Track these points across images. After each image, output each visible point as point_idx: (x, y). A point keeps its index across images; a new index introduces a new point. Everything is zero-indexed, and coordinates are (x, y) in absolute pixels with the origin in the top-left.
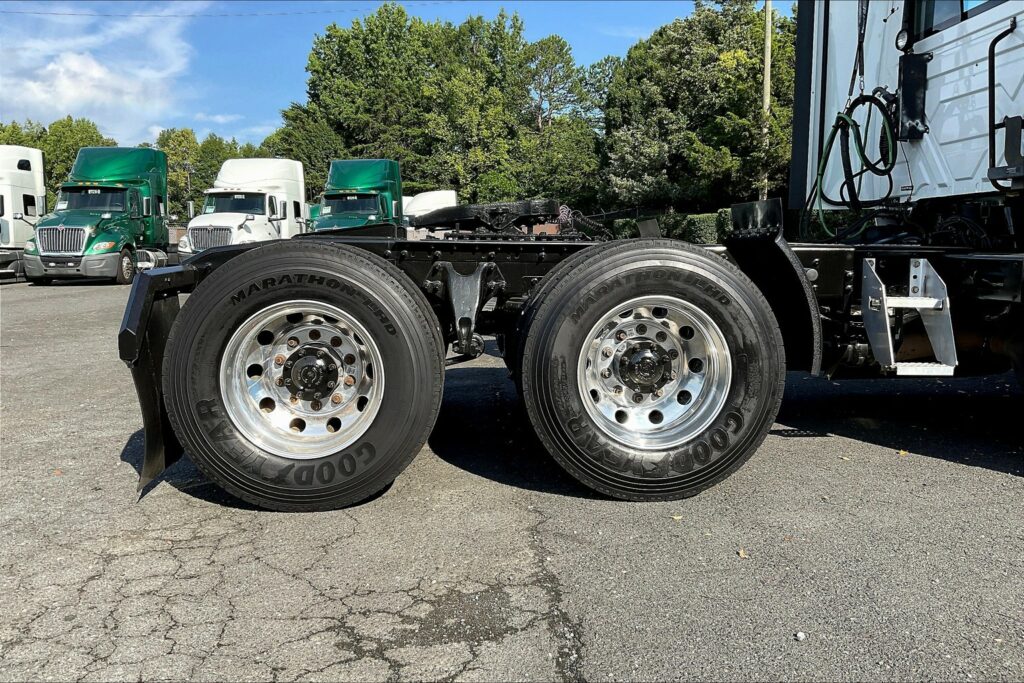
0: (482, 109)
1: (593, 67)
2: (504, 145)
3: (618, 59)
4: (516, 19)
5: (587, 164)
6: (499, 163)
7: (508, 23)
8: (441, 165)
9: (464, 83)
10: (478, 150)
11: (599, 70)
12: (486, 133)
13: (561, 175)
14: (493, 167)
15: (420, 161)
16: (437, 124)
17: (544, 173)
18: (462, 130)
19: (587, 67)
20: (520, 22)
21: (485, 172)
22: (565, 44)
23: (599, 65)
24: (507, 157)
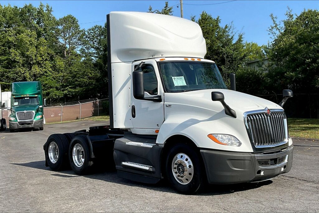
0: (36, 47)
1: (90, 30)
2: (49, 64)
3: (101, 27)
4: (48, 7)
5: (90, 73)
6: (46, 72)
7: (45, 9)
8: (17, 74)
9: (27, 36)
10: (36, 67)
11: (92, 31)
12: (40, 59)
13: (79, 78)
14: (43, 74)
15: (6, 72)
16: (15, 54)
17: (70, 78)
18: (28, 57)
19: (86, 30)
20: (50, 8)
21: (39, 77)
22: (75, 19)
23: (93, 29)
24: (50, 69)
